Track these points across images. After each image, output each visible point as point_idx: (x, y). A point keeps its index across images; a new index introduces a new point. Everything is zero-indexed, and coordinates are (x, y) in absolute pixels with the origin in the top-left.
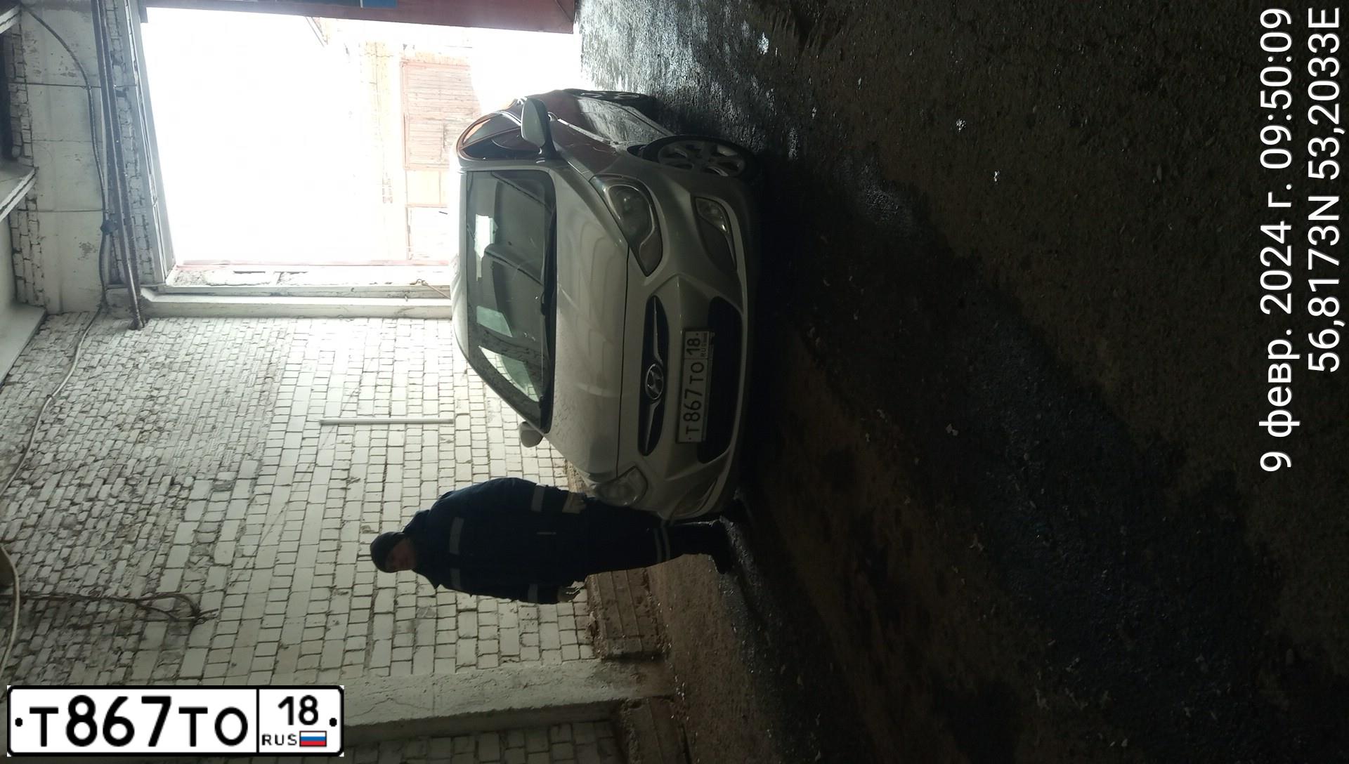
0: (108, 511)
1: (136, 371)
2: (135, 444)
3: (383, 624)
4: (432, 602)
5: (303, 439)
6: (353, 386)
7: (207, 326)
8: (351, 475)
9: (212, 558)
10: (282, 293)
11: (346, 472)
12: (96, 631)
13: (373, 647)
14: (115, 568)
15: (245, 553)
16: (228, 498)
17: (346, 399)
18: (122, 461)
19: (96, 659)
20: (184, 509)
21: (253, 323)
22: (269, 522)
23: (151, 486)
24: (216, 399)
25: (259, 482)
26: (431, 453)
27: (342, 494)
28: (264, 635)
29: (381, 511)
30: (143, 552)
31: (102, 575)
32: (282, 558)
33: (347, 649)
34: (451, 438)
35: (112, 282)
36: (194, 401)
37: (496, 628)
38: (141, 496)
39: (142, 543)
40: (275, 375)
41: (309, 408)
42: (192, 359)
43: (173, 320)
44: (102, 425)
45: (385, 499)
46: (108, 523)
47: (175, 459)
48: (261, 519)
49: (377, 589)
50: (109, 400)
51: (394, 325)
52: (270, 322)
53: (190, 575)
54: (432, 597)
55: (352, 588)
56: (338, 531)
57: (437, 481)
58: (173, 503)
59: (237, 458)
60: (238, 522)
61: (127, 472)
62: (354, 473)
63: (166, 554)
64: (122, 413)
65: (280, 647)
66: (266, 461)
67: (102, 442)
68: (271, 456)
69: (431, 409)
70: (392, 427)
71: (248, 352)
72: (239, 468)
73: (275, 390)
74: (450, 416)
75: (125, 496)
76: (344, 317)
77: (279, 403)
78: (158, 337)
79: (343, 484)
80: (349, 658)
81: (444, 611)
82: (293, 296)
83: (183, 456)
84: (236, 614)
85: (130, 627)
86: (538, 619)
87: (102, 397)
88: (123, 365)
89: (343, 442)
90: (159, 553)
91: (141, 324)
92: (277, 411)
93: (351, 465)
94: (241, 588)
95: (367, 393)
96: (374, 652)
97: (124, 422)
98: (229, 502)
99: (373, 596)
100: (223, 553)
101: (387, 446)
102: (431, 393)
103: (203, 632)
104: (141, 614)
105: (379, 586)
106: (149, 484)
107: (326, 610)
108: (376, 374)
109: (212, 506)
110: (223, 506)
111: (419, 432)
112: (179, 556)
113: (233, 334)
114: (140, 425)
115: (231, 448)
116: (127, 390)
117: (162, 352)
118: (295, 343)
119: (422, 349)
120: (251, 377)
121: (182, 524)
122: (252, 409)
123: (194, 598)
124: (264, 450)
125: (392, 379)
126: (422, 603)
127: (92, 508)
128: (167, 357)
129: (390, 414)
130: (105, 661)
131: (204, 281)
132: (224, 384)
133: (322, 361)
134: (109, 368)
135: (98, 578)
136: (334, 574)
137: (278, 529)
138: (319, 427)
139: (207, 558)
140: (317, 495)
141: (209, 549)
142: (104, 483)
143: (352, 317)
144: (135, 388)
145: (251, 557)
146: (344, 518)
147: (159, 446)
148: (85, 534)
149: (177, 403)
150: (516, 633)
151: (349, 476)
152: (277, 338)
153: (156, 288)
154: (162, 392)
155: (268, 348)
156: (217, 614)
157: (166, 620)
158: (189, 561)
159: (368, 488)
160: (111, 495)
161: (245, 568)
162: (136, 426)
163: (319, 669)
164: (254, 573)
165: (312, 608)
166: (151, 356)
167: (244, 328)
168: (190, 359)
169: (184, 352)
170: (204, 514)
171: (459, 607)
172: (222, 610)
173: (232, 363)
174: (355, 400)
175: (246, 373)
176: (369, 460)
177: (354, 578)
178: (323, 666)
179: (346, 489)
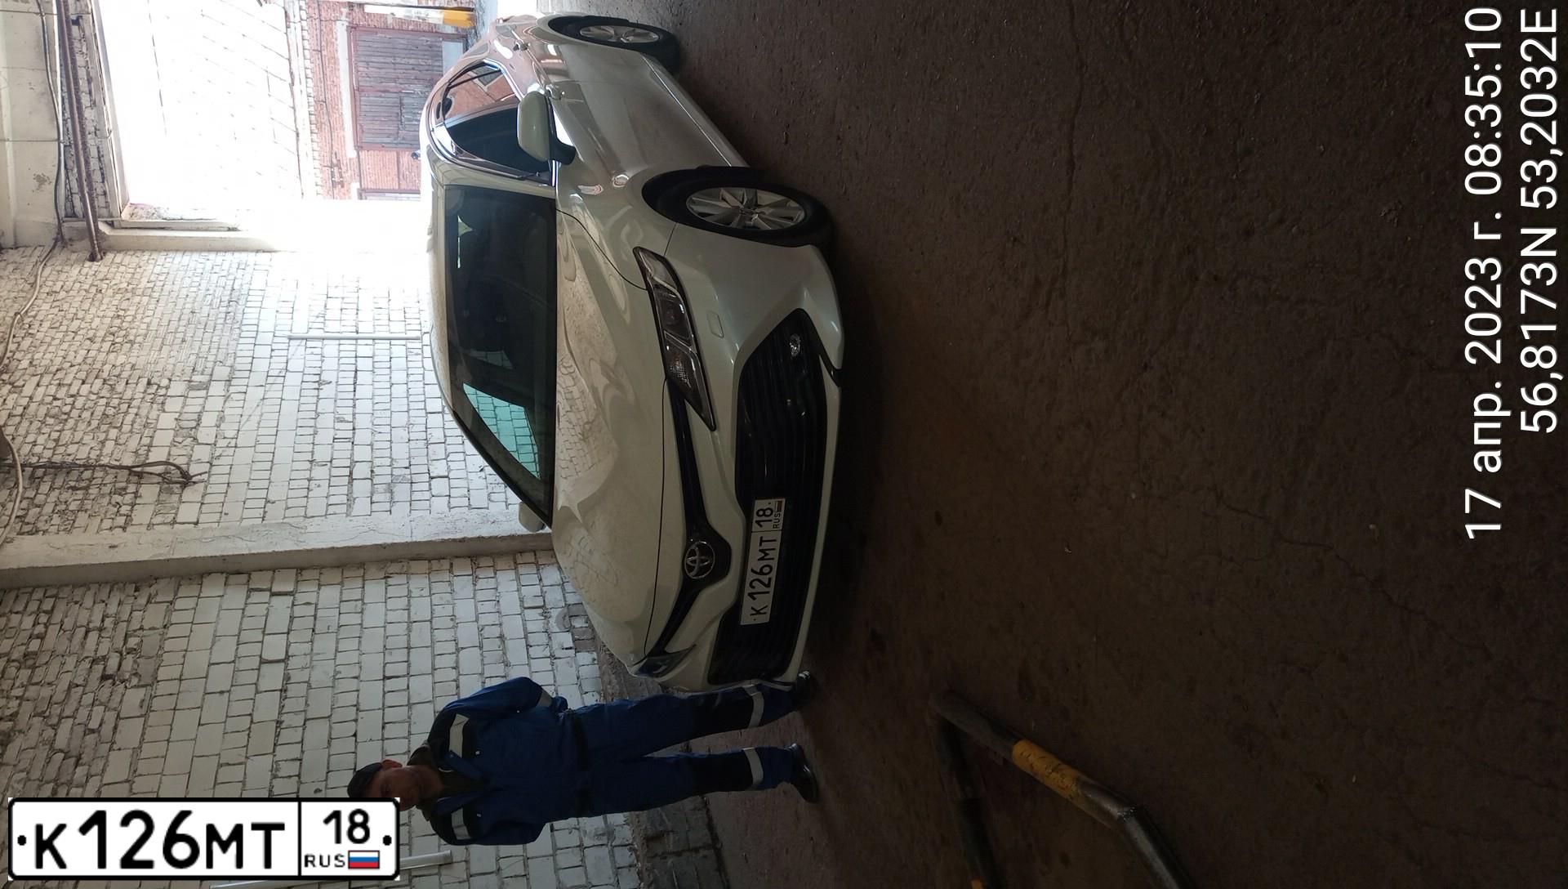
0: (90, 404)
1: (99, 295)
2: (108, 352)
3: (361, 488)
4: (407, 471)
5: (272, 350)
6: (319, 309)
7: (165, 259)
8: (322, 378)
9: (195, 439)
11: (318, 376)
12: (93, 491)
13: (354, 503)
14: (104, 446)
15: (226, 436)
16: (204, 396)
17: (313, 319)
18: (98, 365)
19: (96, 510)
20: (163, 403)
21: (212, 256)
22: (246, 413)
23: (129, 386)
24: (182, 318)
25: (232, 383)
26: (399, 363)
27: (315, 392)
28: (251, 494)
29: (354, 406)
30: (129, 435)
31: (92, 451)
32: (262, 439)
33: (329, 503)
34: (420, 351)
35: (68, 217)
36: (161, 319)
37: (466, 490)
38: (120, 393)
39: (126, 428)
40: (239, 299)
41: (276, 326)
42: (155, 285)
43: (132, 253)
44: (74, 338)
45: (357, 397)
46: (92, 414)
47: (149, 365)
48: (240, 411)
49: (354, 463)
50: (76, 319)
52: (229, 255)
53: (175, 451)
54: (406, 468)
55: (331, 462)
56: (313, 420)
57: (407, 384)
58: (152, 399)
59: (210, 365)
60: (217, 413)
61: (105, 375)
62: (324, 377)
63: (151, 437)
64: (91, 329)
65: (267, 502)
66: (238, 366)
67: (75, 352)
68: (242, 363)
69: (397, 329)
70: (360, 342)
71: (210, 280)
72: (212, 372)
73: (241, 311)
74: (418, 334)
75: (104, 393)
77: (245, 322)
78: (118, 268)
79: (316, 385)
80: (331, 510)
81: (416, 478)
83: (156, 363)
84: (225, 479)
85: (125, 489)
87: (70, 316)
88: (86, 290)
89: (312, 353)
90: (145, 435)
91: (99, 257)
92: (244, 328)
93: (322, 371)
94: (223, 461)
95: (332, 314)
96: (355, 506)
97: (95, 336)
98: (207, 398)
99: (351, 468)
100: (206, 434)
101: (356, 357)
102: (397, 316)
103: (190, 494)
104: (134, 479)
105: (355, 460)
106: (127, 383)
107: (308, 476)
108: (341, 299)
109: (189, 401)
110: (201, 401)
111: (388, 346)
112: (164, 438)
113: (192, 265)
114: (111, 338)
115: (203, 357)
116: (93, 310)
117: (123, 280)
118: (256, 273)
120: (215, 301)
121: (163, 414)
122: (219, 327)
123: (184, 467)
124: (235, 359)
125: (358, 304)
126: (396, 472)
127: (74, 402)
128: (129, 284)
129: (357, 332)
130: (106, 512)
131: (159, 217)
132: (189, 306)
133: (285, 288)
134: (72, 293)
135: (89, 454)
136: (312, 452)
137: (255, 419)
138: (288, 341)
139: (192, 439)
140: (291, 393)
141: (192, 433)
142: (83, 383)
144: (101, 309)
145: (232, 439)
146: (318, 411)
147: (132, 354)
148: (71, 422)
149: (145, 320)
150: (485, 493)
152: (238, 268)
153: (113, 222)
154: (128, 313)
155: (230, 277)
156: (206, 479)
157: (158, 483)
158: (174, 441)
159: (340, 388)
160: (91, 392)
161: (227, 447)
162: (107, 339)
163: (305, 517)
164: (237, 450)
165: (295, 475)
166: (113, 283)
167: (203, 261)
168: (152, 286)
169: (144, 280)
170: (183, 407)
171: (432, 475)
172: (209, 477)
173: (195, 289)
174: (322, 320)
175: (209, 298)
176: (339, 367)
177: (332, 455)
178: (309, 515)
179: (318, 389)
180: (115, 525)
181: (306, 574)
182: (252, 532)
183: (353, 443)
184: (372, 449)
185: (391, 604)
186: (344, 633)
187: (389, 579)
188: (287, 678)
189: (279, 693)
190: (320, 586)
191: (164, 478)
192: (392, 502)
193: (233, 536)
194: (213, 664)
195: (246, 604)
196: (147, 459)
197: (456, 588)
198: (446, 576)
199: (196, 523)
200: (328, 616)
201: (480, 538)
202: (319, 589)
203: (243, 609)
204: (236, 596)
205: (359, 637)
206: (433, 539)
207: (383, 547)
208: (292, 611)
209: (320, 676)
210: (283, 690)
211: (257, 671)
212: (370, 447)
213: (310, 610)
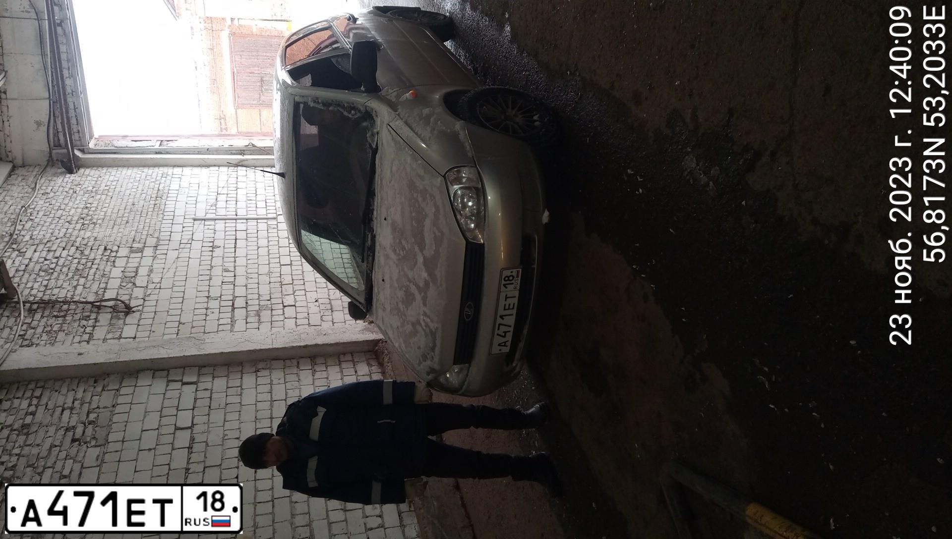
0: (68, 263)
1: (75, 195)
2: (80, 230)
3: (240, 314)
4: (269, 302)
5: (183, 227)
6: (213, 201)
7: (116, 172)
8: (215, 245)
9: (134, 284)
10: (163, 152)
11: (212, 243)
12: (69, 318)
13: (235, 323)
14: (76, 289)
15: (154, 281)
16: (140, 256)
17: (208, 208)
18: (73, 238)
19: (71, 330)
20: (114, 261)
21: (146, 170)
22: (167, 267)
23: (93, 251)
24: (127, 208)
25: (158, 248)
26: (262, 234)
27: (210, 253)
28: (170, 318)
29: (235, 261)
30: (92, 282)
31: (69, 293)
32: (177, 284)
33: (220, 324)
34: (276, 226)
35: (55, 146)
36: (113, 209)
37: (307, 314)
38: (87, 256)
39: (90, 278)
40: (162, 196)
41: (185, 212)
42: (110, 188)
43: (95, 168)
44: (58, 221)
45: (236, 256)
46: (69, 269)
47: (105, 238)
48: (163, 266)
49: (235, 297)
50: (60, 209)
51: (236, 170)
52: (156, 169)
53: (121, 292)
54: (268, 300)
55: (220, 297)
56: (209, 271)
57: (268, 247)
58: (107, 259)
59: (144, 237)
60: (148, 267)
61: (77, 244)
62: (216, 243)
63: (106, 282)
64: (69, 216)
65: (180, 323)
66: (162, 238)
67: (59, 230)
68: (164, 235)
69: (262, 212)
70: (238, 221)
71: (144, 184)
72: (145, 241)
73: (163, 203)
74: (275, 215)
75: (77, 255)
76: (203, 166)
77: (166, 210)
78: (87, 177)
79: (211, 249)
80: (221, 328)
81: (274, 307)
82: (169, 154)
83: (110, 236)
84: (153, 309)
85: (89, 316)
86: (331, 309)
87: (56, 208)
88: (66, 192)
89: (208, 229)
90: (102, 282)
91: (75, 171)
92: (165, 214)
93: (214, 240)
94: (152, 297)
95: (221, 204)
96: (236, 326)
97: (71, 220)
98: (142, 258)
99: (233, 301)
100: (141, 281)
101: (236, 231)
102: (261, 204)
103: (132, 319)
104: (95, 310)
105: (236, 296)
106: (91, 249)
107: (206, 307)
108: (226, 195)
109: (130, 260)
110: (138, 260)
111: (256, 224)
112: (114, 283)
113: (133, 175)
114: (82, 221)
115: (140, 232)
116: (71, 204)
117: (90, 185)
118: (173, 179)
119: (254, 182)
120: (147, 197)
121: (114, 269)
122: (150, 213)
123: (127, 302)
124: (160, 233)
125: (237, 197)
126: (262, 303)
127: (58, 261)
128: (93, 187)
129: (236, 215)
130: (77, 332)
131: (112, 146)
132: (131, 200)
133: (191, 188)
134: (57, 194)
135: (67, 294)
136: (209, 291)
137: (172, 270)
138: (193, 221)
139: (132, 284)
140: (195, 254)
141: (132, 280)
142: (64, 249)
143: (208, 166)
144: (76, 203)
145: (158, 283)
146: (212, 265)
147: (95, 231)
148: (55, 274)
150: (319, 317)
151: (213, 245)
152: (162, 177)
153: (83, 149)
154: (93, 205)
155: (157, 183)
156: (141, 309)
157: (111, 312)
158: (121, 285)
159: (226, 250)
160: (68, 255)
161: (155, 288)
162: (79, 222)
163: (204, 333)
164: (161, 290)
165: (197, 306)
166: (83, 187)
167: (140, 173)
168: (108, 188)
169: (103, 185)
170: (127, 264)
171: (285, 304)
172: (143, 308)
173: (135, 190)
174: (214, 208)
175: (144, 195)
176: (225, 237)
177: (221, 292)
178: (206, 332)
179: (212, 251)
180: (82, 340)
181: (204, 370)
182: (170, 343)
183: (234, 285)
184: (247, 288)
185: (260, 389)
186: (229, 409)
187: (258, 373)
188: (192, 440)
189: (187, 449)
190: (214, 378)
191: (114, 309)
192: (260, 322)
193: (158, 346)
194: (145, 431)
195: (166, 390)
196: (104, 297)
197: (301, 378)
198: (295, 370)
199: (135, 338)
200: (219, 398)
201: (316, 345)
202: (213, 380)
203: (164, 394)
204: (159, 386)
205: (240, 411)
206: (287, 346)
207: (254, 351)
208: (196, 395)
209: (214, 437)
210: (190, 448)
211: (173, 435)
212: (245, 287)
213: (208, 394)
